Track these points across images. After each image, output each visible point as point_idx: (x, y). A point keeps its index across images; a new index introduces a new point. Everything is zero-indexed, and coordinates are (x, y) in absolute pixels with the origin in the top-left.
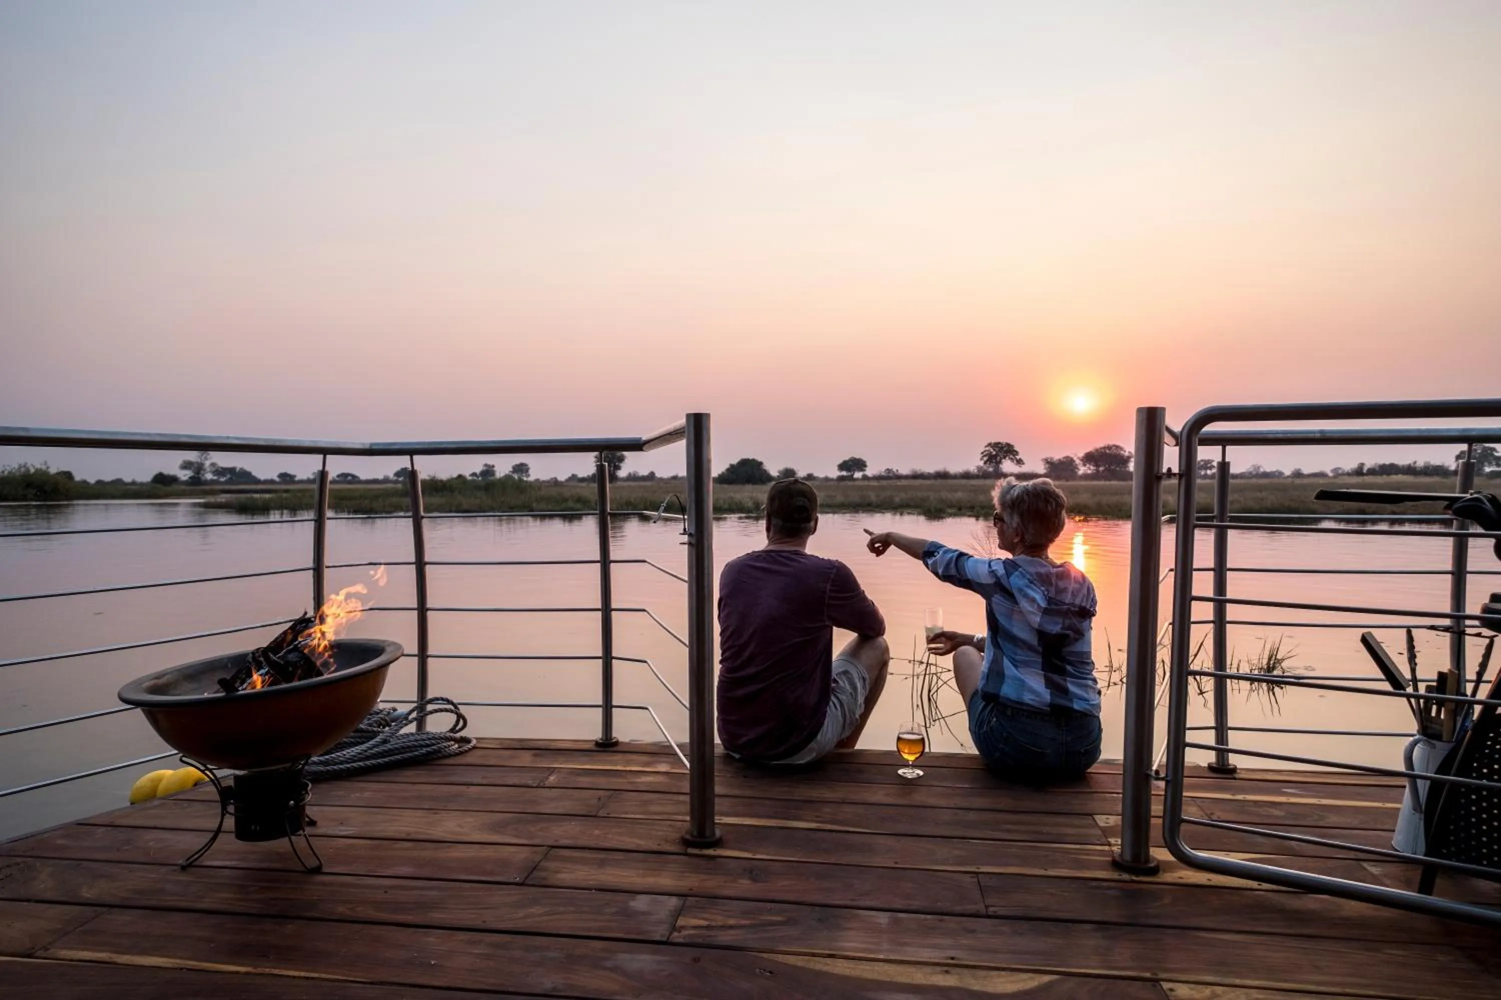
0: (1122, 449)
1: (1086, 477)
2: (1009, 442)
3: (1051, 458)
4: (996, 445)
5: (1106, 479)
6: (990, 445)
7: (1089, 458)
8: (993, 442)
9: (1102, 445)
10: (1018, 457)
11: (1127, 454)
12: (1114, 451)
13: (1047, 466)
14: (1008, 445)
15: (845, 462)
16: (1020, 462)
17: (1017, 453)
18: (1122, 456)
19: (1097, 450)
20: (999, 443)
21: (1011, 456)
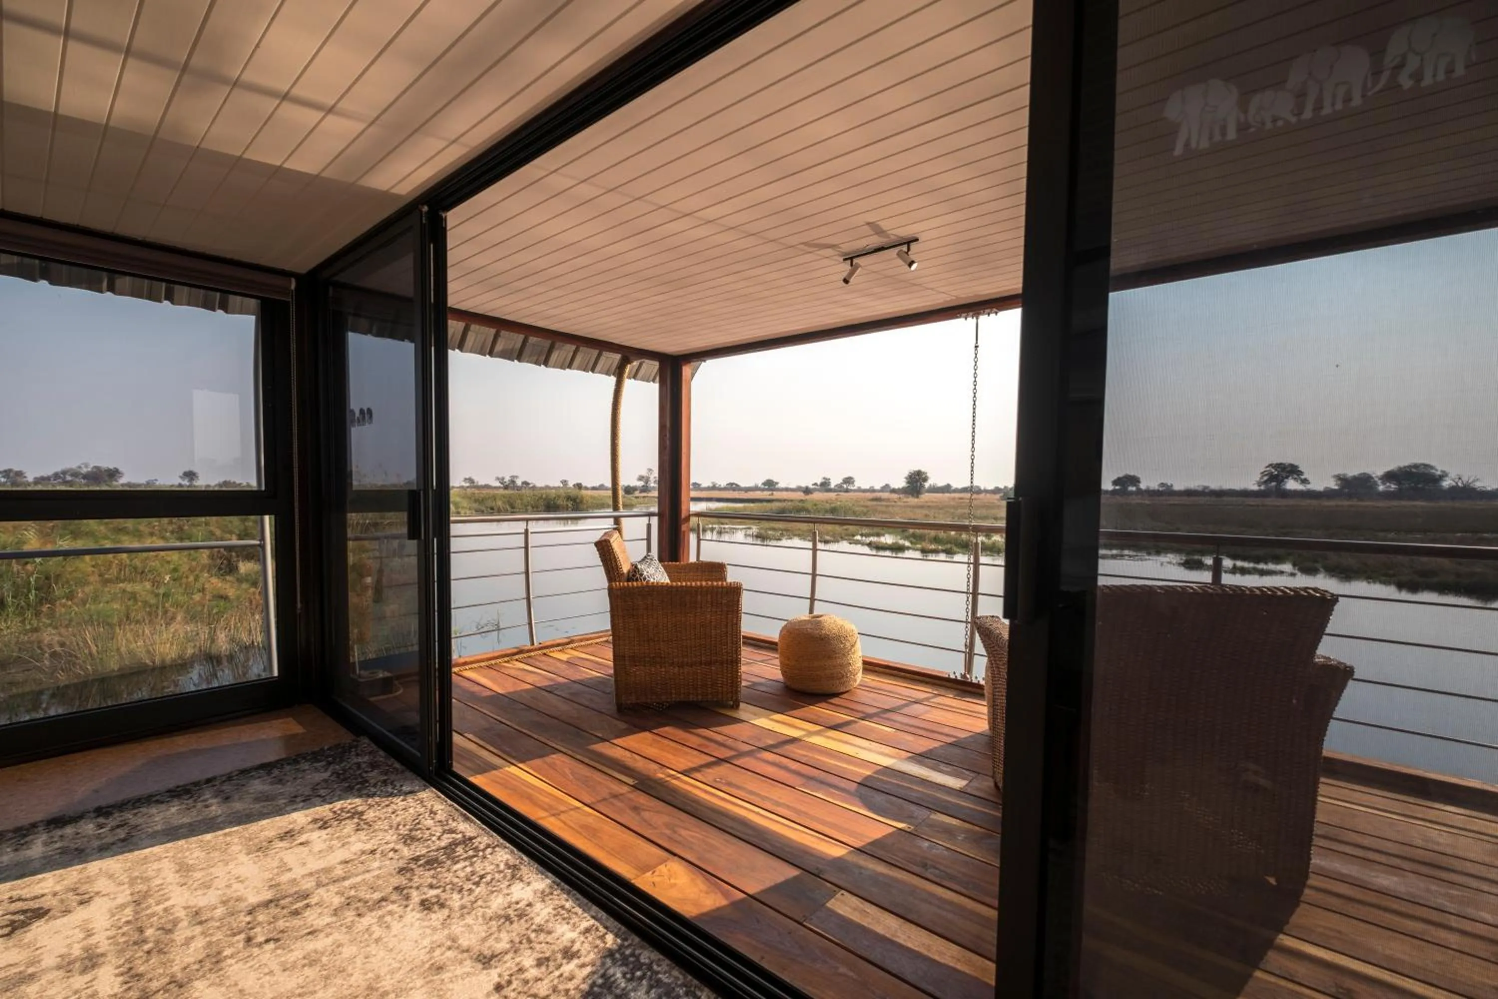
0: (1432, 467)
1: (1387, 495)
2: (1292, 462)
3: (1344, 475)
4: (1278, 466)
5: (1411, 498)
6: (1271, 465)
7: (1389, 476)
8: (1275, 462)
9: (1406, 464)
10: (1303, 477)
11: (1439, 473)
12: (1422, 470)
13: (1339, 482)
14: (1292, 465)
15: (1119, 479)
16: (1305, 481)
17: (1301, 473)
18: (1433, 475)
19: (1400, 469)
20: (1281, 464)
21: (1295, 476)
